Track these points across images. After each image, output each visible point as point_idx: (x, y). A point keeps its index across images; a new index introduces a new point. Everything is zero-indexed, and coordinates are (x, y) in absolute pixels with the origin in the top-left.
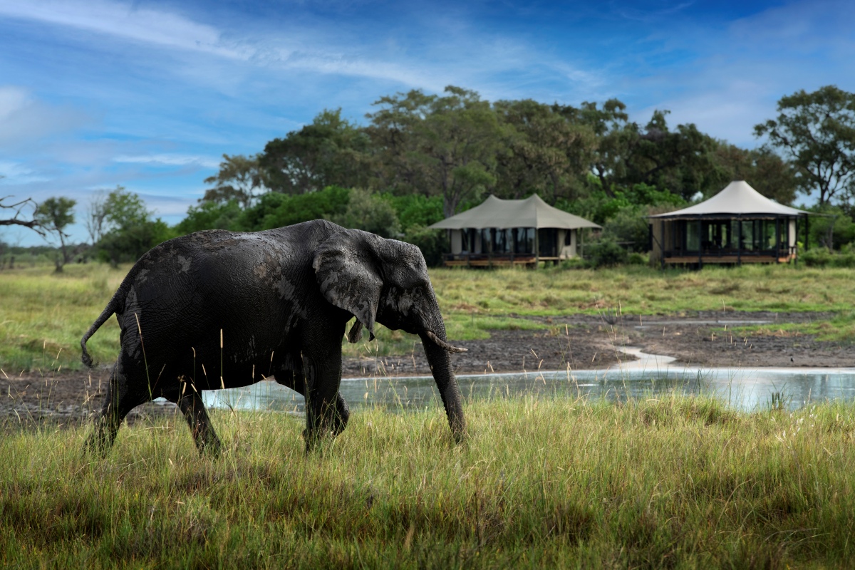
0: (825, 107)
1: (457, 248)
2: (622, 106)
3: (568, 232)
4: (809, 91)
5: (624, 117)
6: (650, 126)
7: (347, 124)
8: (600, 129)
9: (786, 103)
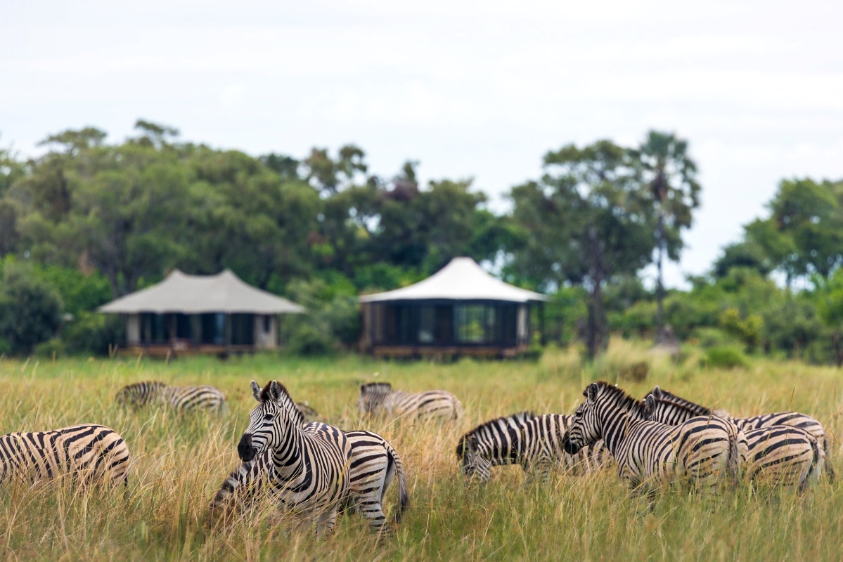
0: (598, 166)
1: (134, 333)
2: (360, 153)
3: (267, 318)
4: (581, 145)
5: (363, 168)
6: (397, 180)
7: (7, 154)
8: (330, 183)
9: (552, 159)
